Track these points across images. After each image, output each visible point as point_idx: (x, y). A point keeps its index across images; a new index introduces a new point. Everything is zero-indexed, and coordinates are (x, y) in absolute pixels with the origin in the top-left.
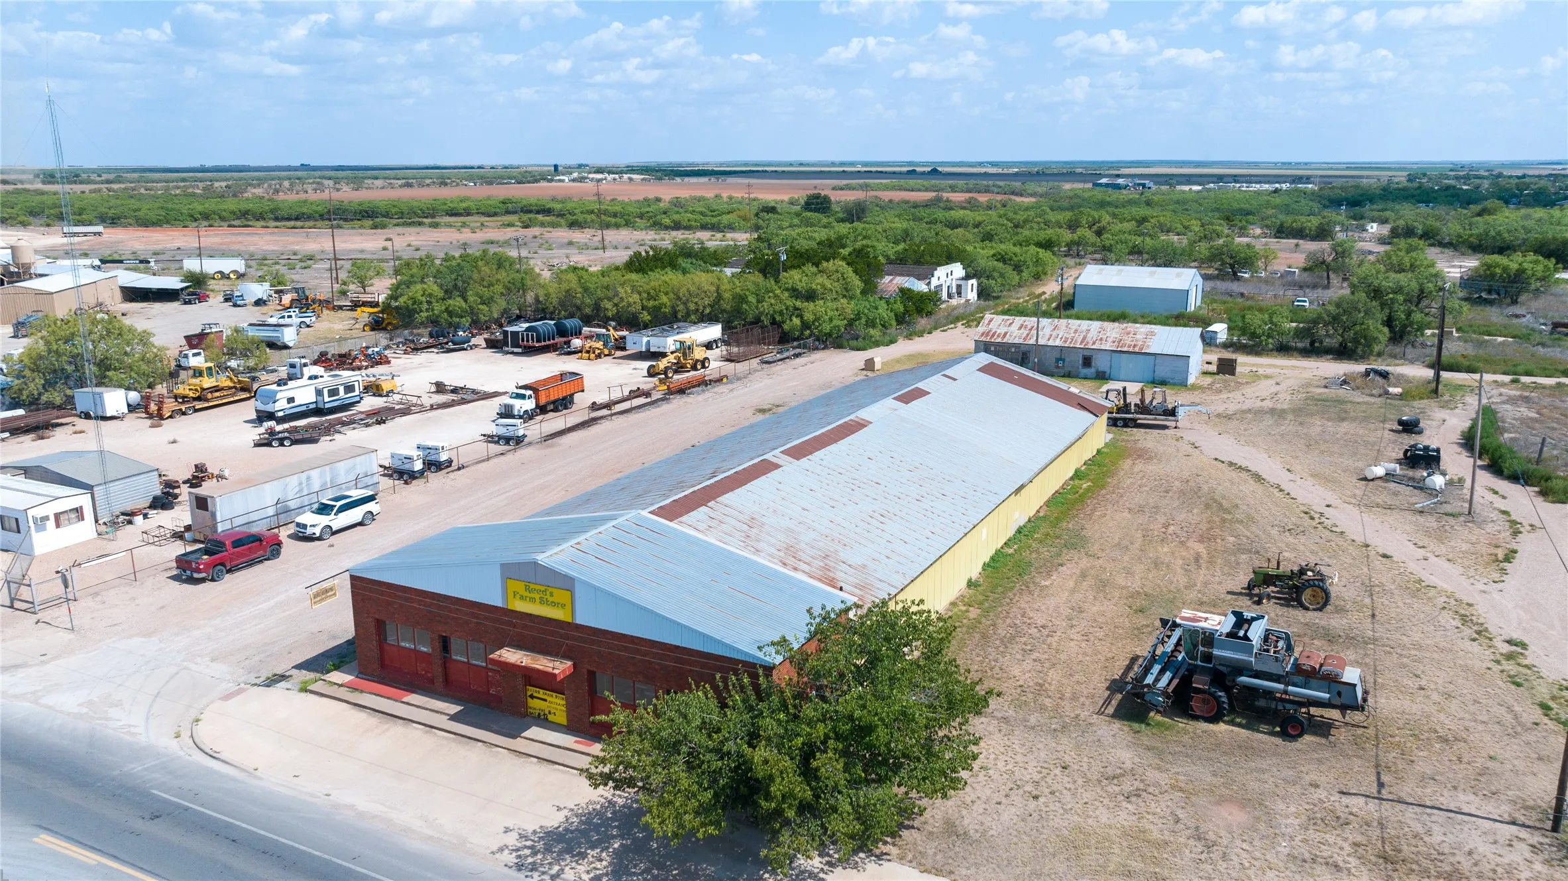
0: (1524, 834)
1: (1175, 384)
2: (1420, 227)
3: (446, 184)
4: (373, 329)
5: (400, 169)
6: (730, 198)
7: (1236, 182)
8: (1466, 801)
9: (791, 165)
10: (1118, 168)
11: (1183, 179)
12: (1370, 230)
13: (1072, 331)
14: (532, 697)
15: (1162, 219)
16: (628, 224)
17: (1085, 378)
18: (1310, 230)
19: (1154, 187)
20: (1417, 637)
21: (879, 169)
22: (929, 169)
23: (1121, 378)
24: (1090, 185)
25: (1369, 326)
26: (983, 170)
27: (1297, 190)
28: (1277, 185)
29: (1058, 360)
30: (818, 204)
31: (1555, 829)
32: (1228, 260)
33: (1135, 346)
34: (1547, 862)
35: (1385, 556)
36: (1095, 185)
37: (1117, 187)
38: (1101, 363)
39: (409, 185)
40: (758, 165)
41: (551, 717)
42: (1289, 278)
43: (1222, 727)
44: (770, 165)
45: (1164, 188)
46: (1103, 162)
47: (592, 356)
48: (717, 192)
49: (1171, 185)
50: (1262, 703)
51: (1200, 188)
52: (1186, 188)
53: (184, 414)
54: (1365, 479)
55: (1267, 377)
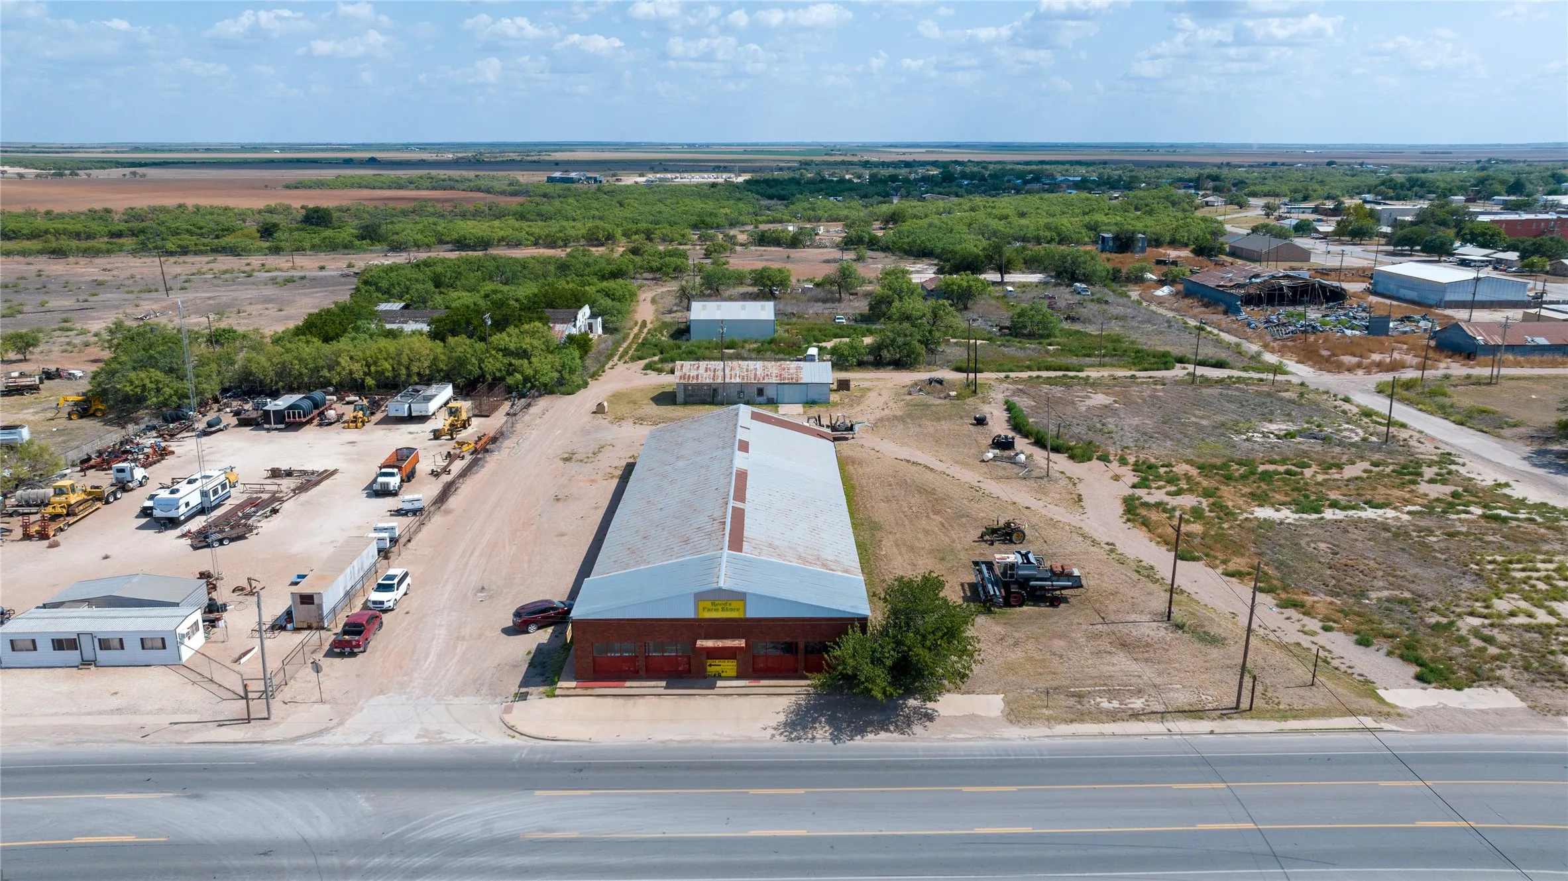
0: (1160, 624)
1: (821, 403)
2: (865, 232)
4: (81, 417)
8: (1133, 617)
9: (196, 150)
12: (821, 232)
14: (710, 665)
17: (762, 403)
19: (604, 181)
20: (1070, 549)
21: (308, 156)
23: (785, 401)
24: (544, 179)
25: (915, 348)
28: (705, 176)
29: (739, 393)
30: (318, 218)
31: (1169, 620)
32: (768, 283)
33: (792, 378)
34: (1172, 632)
35: (1027, 508)
36: (550, 179)
37: (570, 180)
38: (770, 393)
41: (722, 675)
43: (1025, 608)
47: (360, 424)
50: (1038, 593)
51: (643, 180)
53: (62, 530)
54: (983, 461)
55: (869, 390)
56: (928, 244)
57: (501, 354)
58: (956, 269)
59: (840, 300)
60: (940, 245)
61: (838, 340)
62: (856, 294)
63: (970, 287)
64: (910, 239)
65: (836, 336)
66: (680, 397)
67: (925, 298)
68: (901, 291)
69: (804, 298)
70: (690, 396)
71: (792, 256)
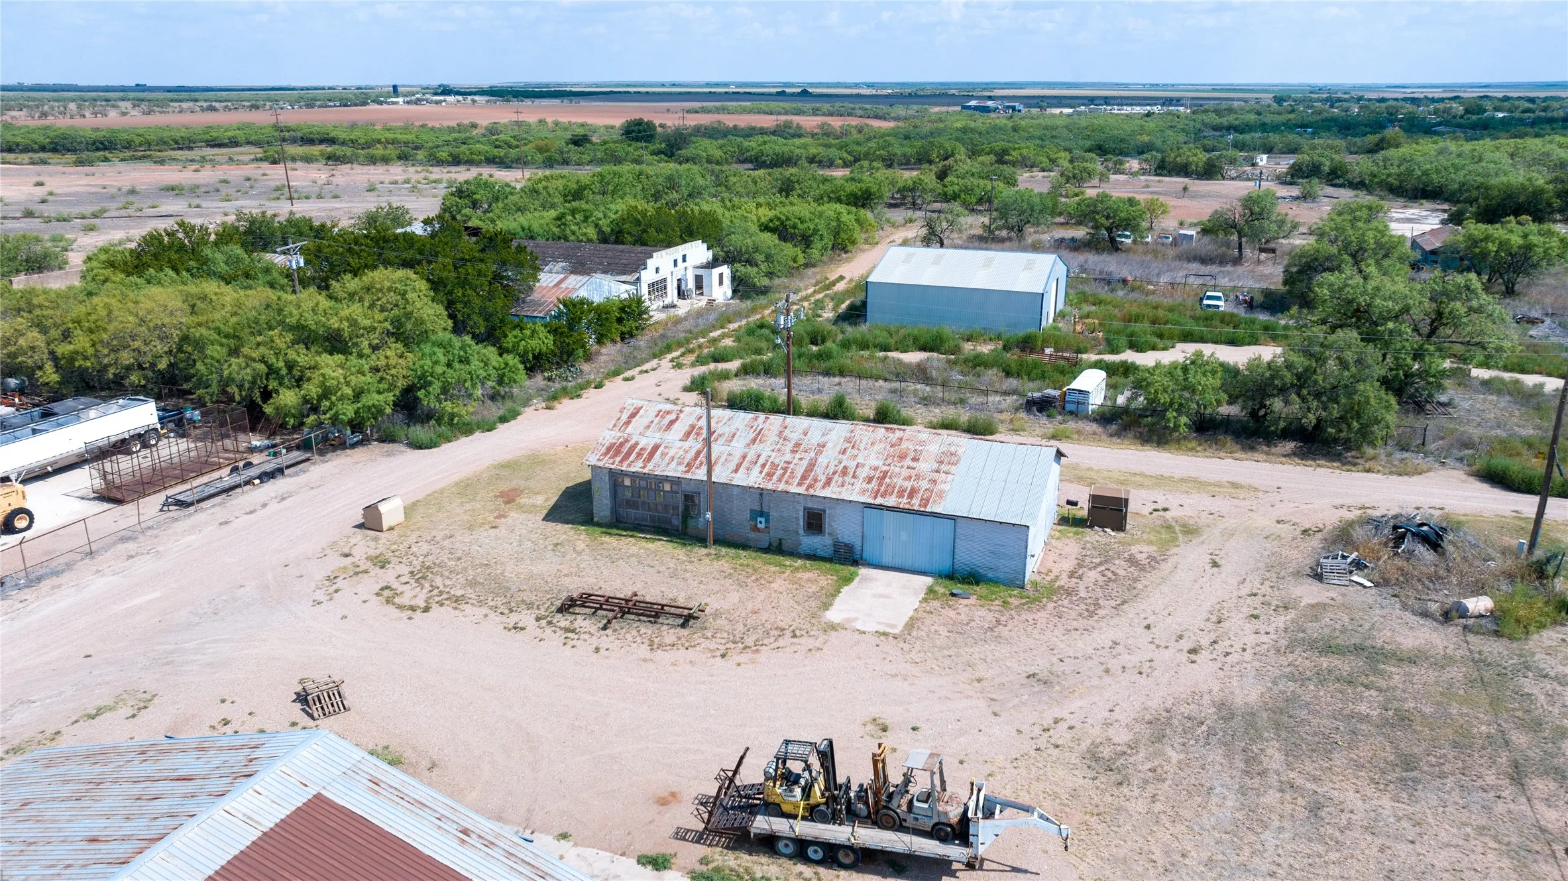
1: (995, 582)
2: (1328, 163)
3: (257, 108)
5: (243, 90)
6: (556, 124)
7: (1107, 104)
10: (992, 90)
11: (1055, 101)
12: (1261, 164)
13: (790, 446)
15: (1025, 152)
16: (403, 157)
17: (812, 557)
18: (1197, 166)
19: (1024, 110)
21: (748, 90)
22: (799, 90)
23: (887, 560)
24: (959, 108)
25: (1368, 398)
26: (854, 91)
27: (1169, 113)
28: (1149, 108)
29: (755, 514)
30: (640, 131)
32: (1103, 221)
33: (912, 493)
36: (964, 107)
37: (986, 110)
38: (843, 528)
39: (212, 109)
40: (629, 86)
42: (1185, 246)
44: (643, 85)
45: (1034, 111)
46: (978, 84)
48: (541, 116)
49: (1041, 108)
51: (1071, 110)
52: (1057, 111)
55: (1190, 531)
56: (1434, 176)
57: (289, 337)
58: (1491, 215)
59: (1238, 261)
60: (1460, 176)
61: (1191, 348)
62: (1273, 251)
63: (1529, 247)
64: (1403, 168)
65: (1188, 337)
66: (602, 504)
67: (1415, 266)
68: (1361, 249)
69: (1171, 252)
70: (631, 504)
71: (1191, 188)
